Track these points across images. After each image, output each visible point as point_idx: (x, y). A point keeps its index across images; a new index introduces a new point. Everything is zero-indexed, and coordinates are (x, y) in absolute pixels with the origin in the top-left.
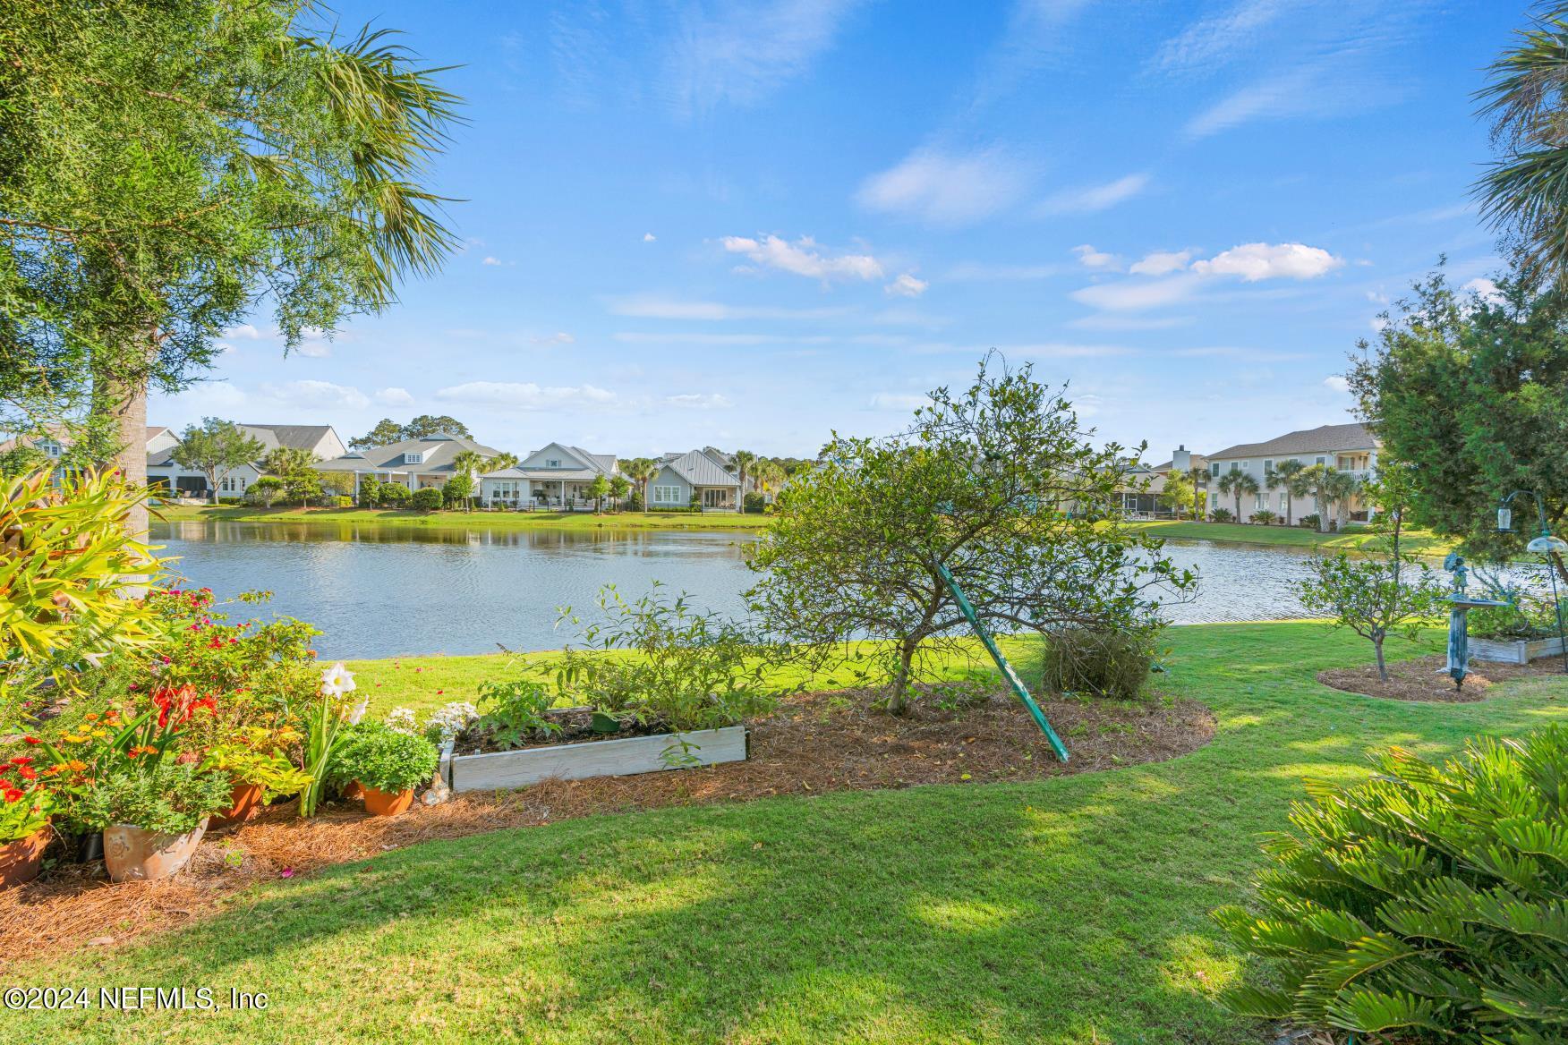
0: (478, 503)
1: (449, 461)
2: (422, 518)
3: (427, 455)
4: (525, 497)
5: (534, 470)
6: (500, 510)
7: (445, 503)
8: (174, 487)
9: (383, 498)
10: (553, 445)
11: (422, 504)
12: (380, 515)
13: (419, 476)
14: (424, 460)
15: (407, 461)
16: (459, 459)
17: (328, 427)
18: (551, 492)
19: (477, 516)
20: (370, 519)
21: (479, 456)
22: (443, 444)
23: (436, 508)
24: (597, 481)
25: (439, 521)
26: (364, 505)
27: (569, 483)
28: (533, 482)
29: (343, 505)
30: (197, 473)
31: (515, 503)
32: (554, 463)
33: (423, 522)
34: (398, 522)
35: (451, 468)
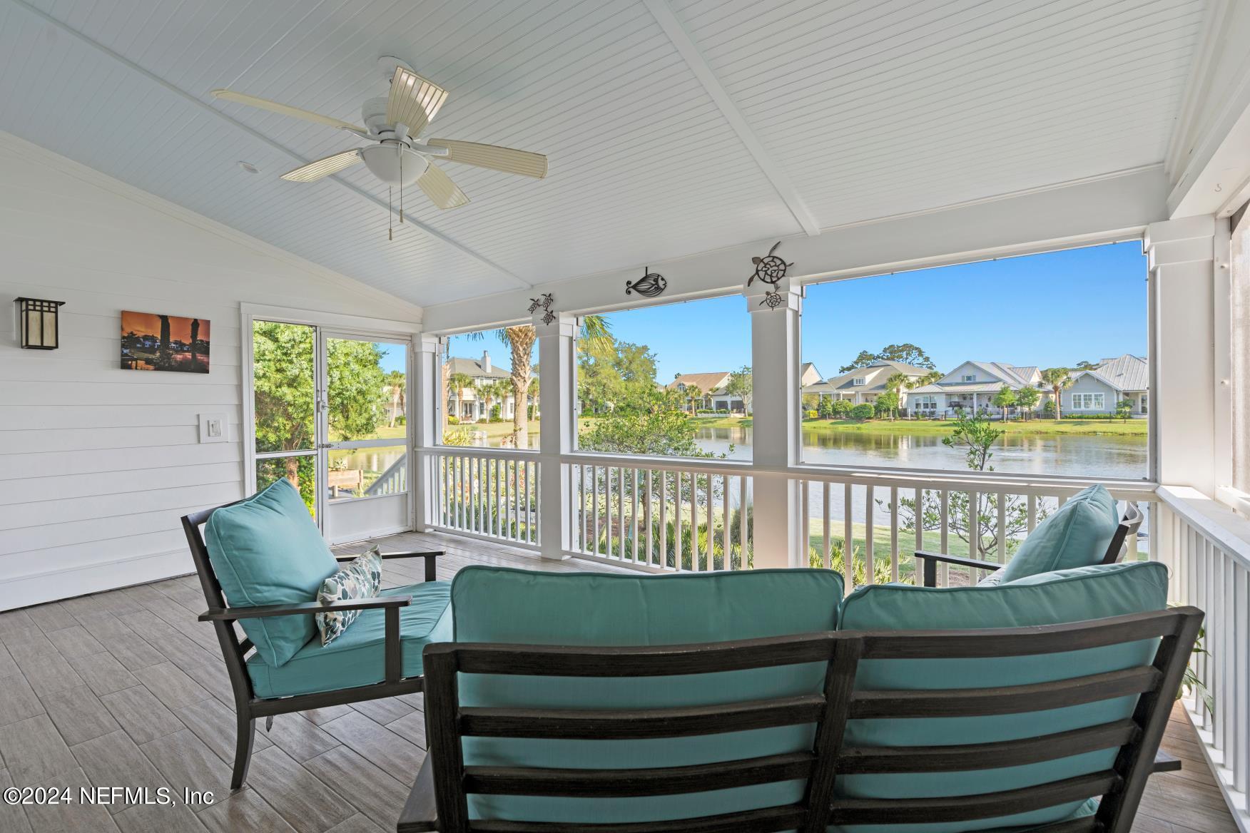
0: (903, 414)
1: (884, 381)
2: (859, 425)
3: (869, 378)
4: (942, 407)
5: (950, 385)
6: (918, 419)
7: (876, 414)
8: (729, 407)
9: (836, 412)
10: (968, 363)
11: (859, 415)
12: (832, 424)
13: (863, 394)
14: (866, 383)
15: (855, 384)
16: (891, 380)
17: (810, 364)
18: (967, 402)
19: (900, 423)
20: (825, 426)
21: (906, 377)
22: (882, 369)
23: (870, 418)
24: (1003, 392)
25: (872, 428)
26: (823, 417)
27: (979, 394)
28: (949, 395)
29: (812, 416)
30: (738, 398)
31: (932, 413)
32: (969, 378)
33: (858, 428)
34: (843, 428)
35: (883, 387)
